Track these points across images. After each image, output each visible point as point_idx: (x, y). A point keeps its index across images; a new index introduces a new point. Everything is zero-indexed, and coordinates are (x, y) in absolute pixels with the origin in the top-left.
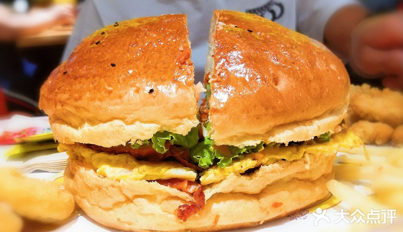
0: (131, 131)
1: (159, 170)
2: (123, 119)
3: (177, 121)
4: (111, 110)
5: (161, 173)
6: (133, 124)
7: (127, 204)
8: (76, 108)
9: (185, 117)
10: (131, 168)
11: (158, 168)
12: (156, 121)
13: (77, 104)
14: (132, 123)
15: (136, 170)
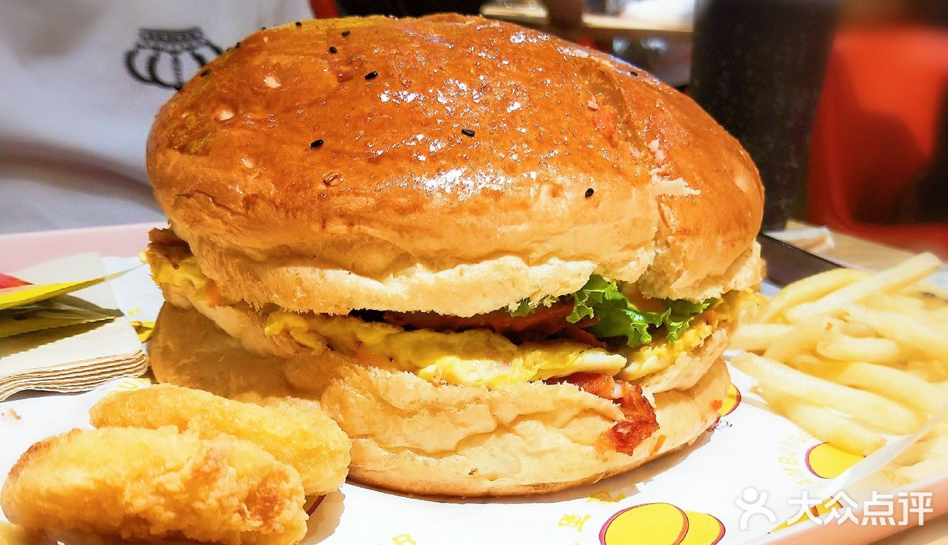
0: (542, 279)
1: (564, 359)
2: (524, 254)
3: (625, 254)
4: (503, 235)
5: (568, 363)
6: (542, 264)
7: (499, 436)
8: (399, 232)
9: (639, 246)
10: (508, 359)
11: (562, 353)
12: (591, 254)
13: (405, 220)
14: (541, 261)
15: (518, 362)
